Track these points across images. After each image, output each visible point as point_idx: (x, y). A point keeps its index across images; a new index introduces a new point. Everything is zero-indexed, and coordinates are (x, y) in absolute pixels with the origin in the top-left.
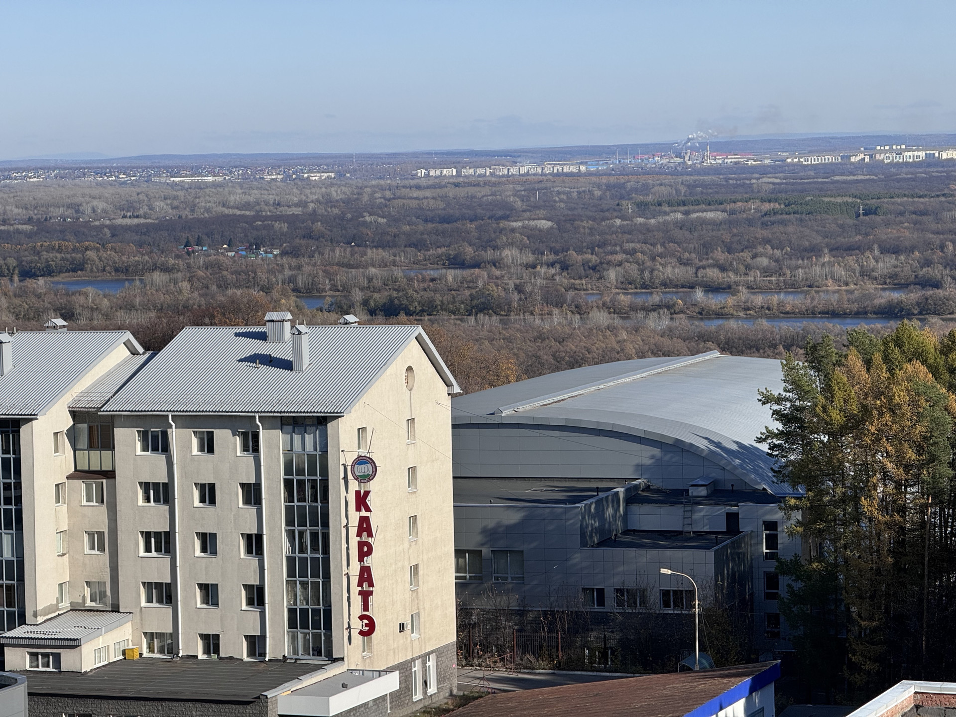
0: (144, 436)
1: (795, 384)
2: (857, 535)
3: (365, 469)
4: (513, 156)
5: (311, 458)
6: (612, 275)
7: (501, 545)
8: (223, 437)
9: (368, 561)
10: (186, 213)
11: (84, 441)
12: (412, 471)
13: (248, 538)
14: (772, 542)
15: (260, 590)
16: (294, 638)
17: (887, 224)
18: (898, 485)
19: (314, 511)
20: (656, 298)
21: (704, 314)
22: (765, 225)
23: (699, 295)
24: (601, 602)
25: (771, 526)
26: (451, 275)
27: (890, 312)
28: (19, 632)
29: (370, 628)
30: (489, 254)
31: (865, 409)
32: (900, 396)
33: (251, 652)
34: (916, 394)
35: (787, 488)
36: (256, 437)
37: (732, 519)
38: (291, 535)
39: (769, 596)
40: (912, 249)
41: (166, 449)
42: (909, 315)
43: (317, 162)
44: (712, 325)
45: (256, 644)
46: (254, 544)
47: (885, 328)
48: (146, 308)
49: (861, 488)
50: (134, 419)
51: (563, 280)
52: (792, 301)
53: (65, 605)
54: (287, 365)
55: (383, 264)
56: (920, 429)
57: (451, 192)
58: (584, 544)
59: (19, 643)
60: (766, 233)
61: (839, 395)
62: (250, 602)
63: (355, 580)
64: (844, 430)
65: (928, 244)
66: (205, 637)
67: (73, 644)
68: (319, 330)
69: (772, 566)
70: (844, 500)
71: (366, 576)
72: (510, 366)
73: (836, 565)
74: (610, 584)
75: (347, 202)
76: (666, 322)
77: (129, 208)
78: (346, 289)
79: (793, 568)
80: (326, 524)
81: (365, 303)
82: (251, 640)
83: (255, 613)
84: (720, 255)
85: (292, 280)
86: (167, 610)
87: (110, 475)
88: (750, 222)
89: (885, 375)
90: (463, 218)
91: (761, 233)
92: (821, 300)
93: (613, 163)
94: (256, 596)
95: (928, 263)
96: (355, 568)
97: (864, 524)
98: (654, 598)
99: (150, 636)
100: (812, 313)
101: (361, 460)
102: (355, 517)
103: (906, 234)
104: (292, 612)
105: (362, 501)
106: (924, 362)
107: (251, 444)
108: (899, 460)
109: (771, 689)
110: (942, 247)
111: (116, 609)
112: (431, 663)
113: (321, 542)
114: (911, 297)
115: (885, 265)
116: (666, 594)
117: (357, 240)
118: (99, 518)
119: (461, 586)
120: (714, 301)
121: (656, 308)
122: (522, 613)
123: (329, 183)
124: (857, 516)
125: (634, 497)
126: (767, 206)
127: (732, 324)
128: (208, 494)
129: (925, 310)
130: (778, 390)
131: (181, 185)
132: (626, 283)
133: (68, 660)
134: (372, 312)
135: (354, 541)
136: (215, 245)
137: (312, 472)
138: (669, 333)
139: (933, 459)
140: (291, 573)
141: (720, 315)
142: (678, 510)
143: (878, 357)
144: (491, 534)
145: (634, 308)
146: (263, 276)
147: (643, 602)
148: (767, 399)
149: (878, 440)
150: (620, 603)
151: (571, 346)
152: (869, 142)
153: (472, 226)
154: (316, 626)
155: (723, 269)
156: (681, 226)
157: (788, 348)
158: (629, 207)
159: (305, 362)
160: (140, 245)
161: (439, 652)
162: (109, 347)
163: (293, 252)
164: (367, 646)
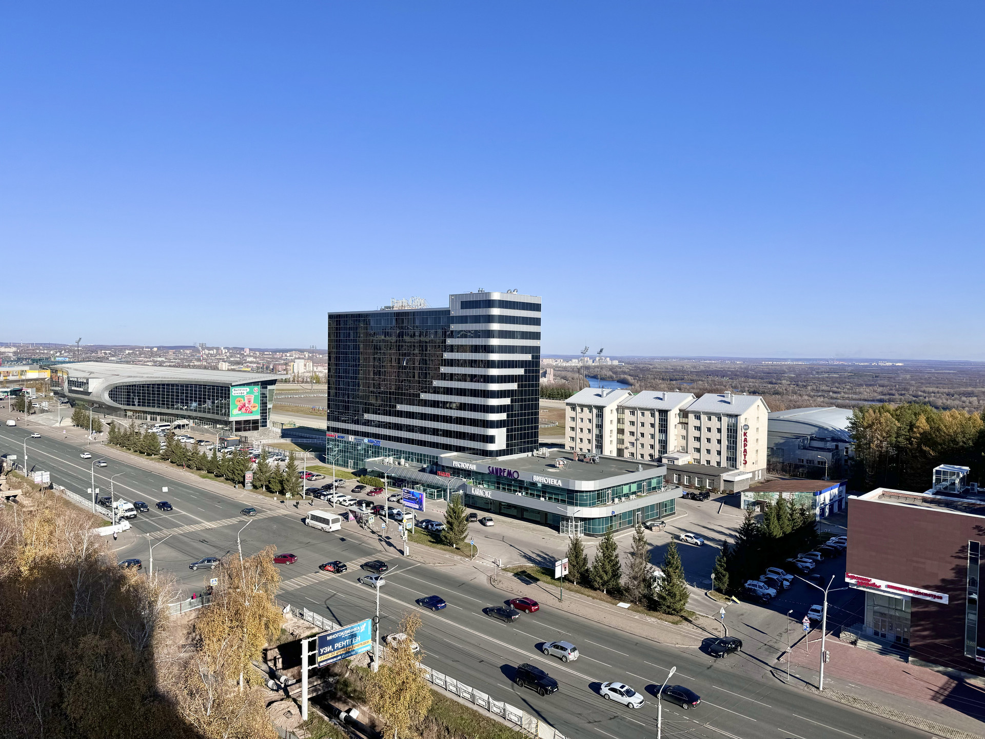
0: (695, 416)
1: (856, 416)
2: (870, 452)
3: (746, 427)
4: (785, 360)
5: (734, 424)
6: (809, 388)
7: (779, 447)
8: (713, 417)
9: (746, 448)
10: (707, 369)
11: (682, 416)
12: (758, 429)
13: (718, 440)
14: (847, 452)
15: (720, 452)
16: (728, 463)
17: (881, 380)
18: (881, 441)
19: (734, 436)
20: (820, 394)
21: (832, 398)
22: (849, 378)
23: (831, 393)
24: (803, 462)
25: (847, 448)
26: (769, 386)
27: (881, 401)
28: (665, 455)
29: (746, 463)
30: (779, 381)
31: (873, 423)
32: (882, 420)
33: (718, 465)
34: (887, 420)
35: (852, 440)
36: (721, 418)
37: (837, 446)
38: (728, 440)
39: (845, 465)
40: (887, 386)
41: (700, 419)
42: (886, 401)
43: (738, 359)
44: (834, 401)
45: (719, 463)
46: (719, 441)
47: (879, 404)
48: (697, 389)
49: (871, 441)
50: (693, 412)
51: (797, 388)
52: (854, 396)
53: (676, 451)
54: (729, 403)
55: (753, 382)
56: (887, 428)
57: (770, 367)
58: (799, 449)
59: (665, 458)
60: (849, 380)
61: (866, 419)
62: (718, 454)
63: (743, 452)
64: (867, 427)
65: (892, 385)
66: (707, 461)
67: (677, 459)
68: (737, 396)
69: (847, 458)
70: (866, 444)
71: (745, 451)
72: (783, 406)
73: (863, 459)
74: (805, 459)
75: (745, 368)
76: (822, 399)
77: (695, 367)
78: (744, 387)
79: (852, 459)
80: (736, 439)
81: (748, 390)
83: (719, 457)
84: (837, 385)
85: (731, 385)
86: (699, 454)
87: (687, 424)
88: (845, 378)
89: (879, 415)
90: (773, 373)
91: (848, 380)
92: (862, 397)
93: (811, 362)
95: (891, 390)
96: (743, 449)
97: (871, 450)
98: (816, 462)
99: (695, 459)
100: (860, 400)
101: (745, 425)
102: (743, 438)
103: (886, 382)
104: (727, 457)
105: (745, 434)
106: (889, 413)
108: (881, 435)
109: (845, 486)
110: (895, 386)
111: (687, 453)
112: (760, 472)
113: (735, 443)
114: (887, 397)
115: (880, 389)
116: (819, 462)
117: (747, 377)
118: (684, 433)
119: (768, 456)
120: (835, 395)
121: (820, 396)
122: (783, 463)
123: (741, 364)
124: (870, 448)
125: (812, 439)
126: (849, 374)
127: (839, 401)
128: (709, 430)
129: (890, 401)
130: (851, 416)
131: (707, 363)
132: (813, 390)
133: (676, 462)
134: (750, 393)
135: (743, 443)
136: (714, 376)
137: (734, 427)
138: (823, 402)
139: (890, 436)
140: (728, 449)
141: (836, 399)
142: (823, 443)
143: (877, 411)
144: (776, 444)
145: (814, 396)
146: (724, 384)
147: (813, 463)
148: (848, 419)
149: (876, 430)
150: (807, 463)
151: (798, 403)
152: (877, 361)
153: (775, 375)
154: (733, 461)
155: (837, 388)
156: (827, 377)
157: (853, 407)
158: (814, 373)
159: (733, 403)
160: (696, 375)
161: (762, 470)
162: (688, 396)
163: (732, 379)
164: (745, 467)
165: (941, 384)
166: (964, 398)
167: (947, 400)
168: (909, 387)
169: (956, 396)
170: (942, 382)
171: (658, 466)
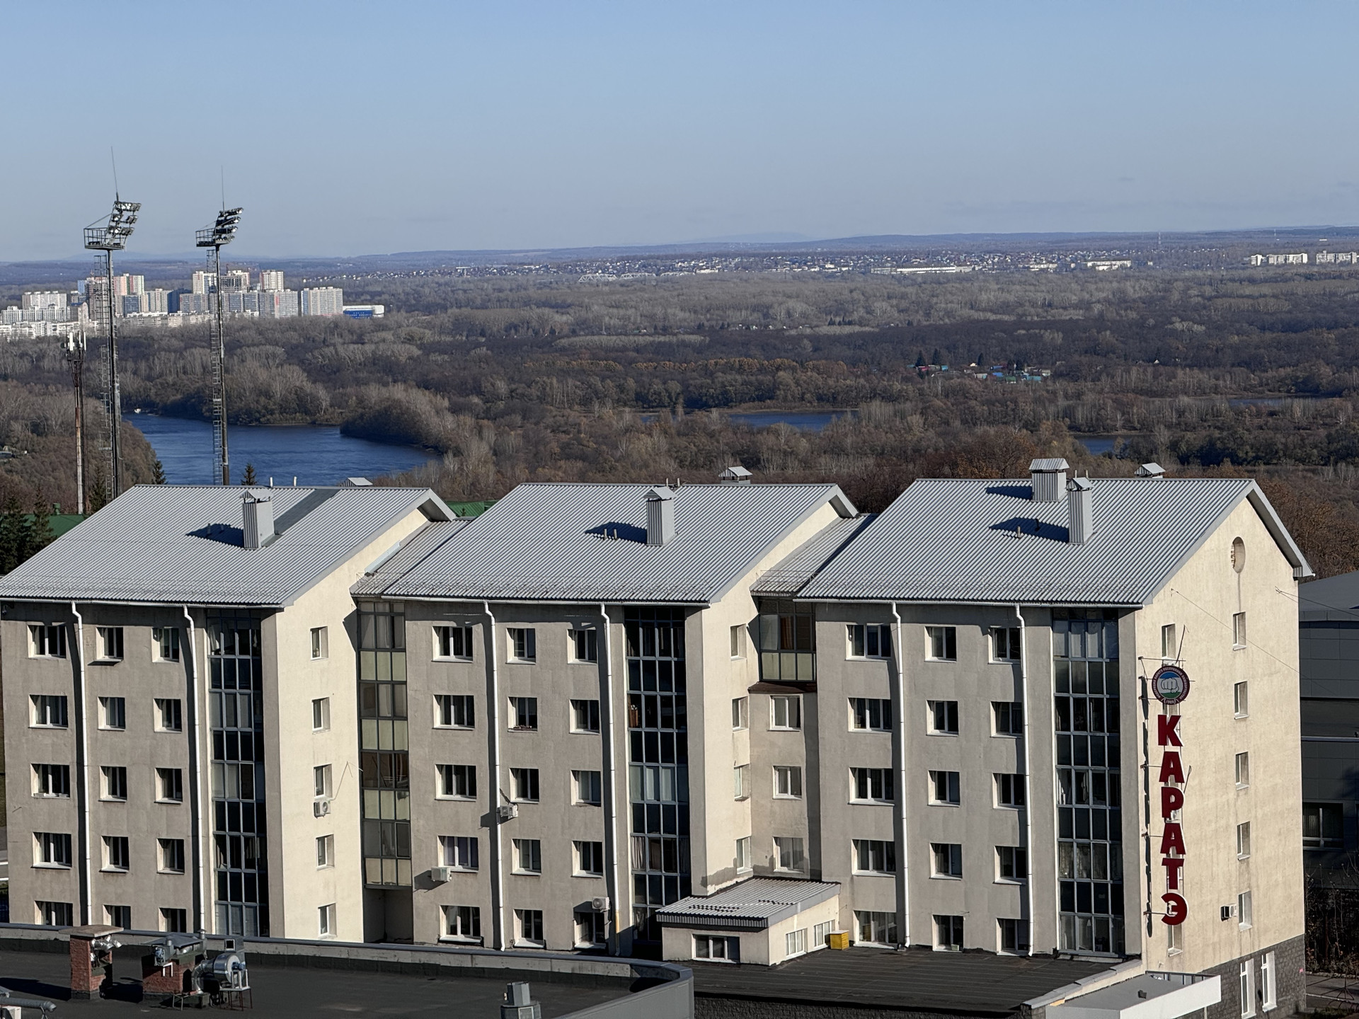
0: (857, 633)
3: (1173, 684)
5: (1095, 667)
8: (967, 635)
9: (1176, 817)
10: (918, 318)
11: (773, 639)
12: (1241, 688)
13: (1004, 780)
15: (1022, 853)
16: (1068, 926)
19: (1098, 744)
26: (1299, 407)
28: (681, 906)
29: (1178, 913)
30: (1355, 377)
33: (1008, 943)
36: (1015, 636)
38: (1065, 777)
41: (888, 652)
43: (1106, 245)
45: (1015, 931)
46: (1013, 788)
48: (860, 452)
50: (843, 609)
53: (746, 869)
54: (1061, 535)
55: (1200, 391)
57: (1301, 288)
59: (682, 922)
62: (1006, 872)
63: (1157, 844)
66: (943, 921)
67: (758, 926)
68: (1106, 486)
71: (1173, 837)
75: (1149, 302)
77: (838, 310)
78: (1146, 427)
80: (1115, 761)
81: (1174, 446)
82: (1007, 925)
83: (1013, 888)
85: (1068, 413)
86: (889, 881)
87: (809, 687)
90: (1318, 324)
94: (1015, 862)
96: (1158, 827)
99: (865, 917)
101: (1168, 672)
102: (1157, 754)
104: (1066, 887)
105: (1167, 730)
107: (1009, 647)
111: (816, 877)
112: (1268, 966)
113: (1109, 788)
117: (1162, 357)
118: (792, 747)
119: (1312, 856)
123: (1123, 275)
128: (948, 716)
131: (912, 279)
133: (749, 948)
134: (1184, 460)
135: (1156, 787)
136: (959, 364)
137: (1096, 688)
140: (1065, 831)
146: (1027, 408)
153: (1331, 336)
154: (1101, 907)
159: (1087, 530)
160: (853, 363)
161: (1280, 950)
162: (809, 507)
163: (1070, 374)
164: (1175, 939)
171: (638, 985)
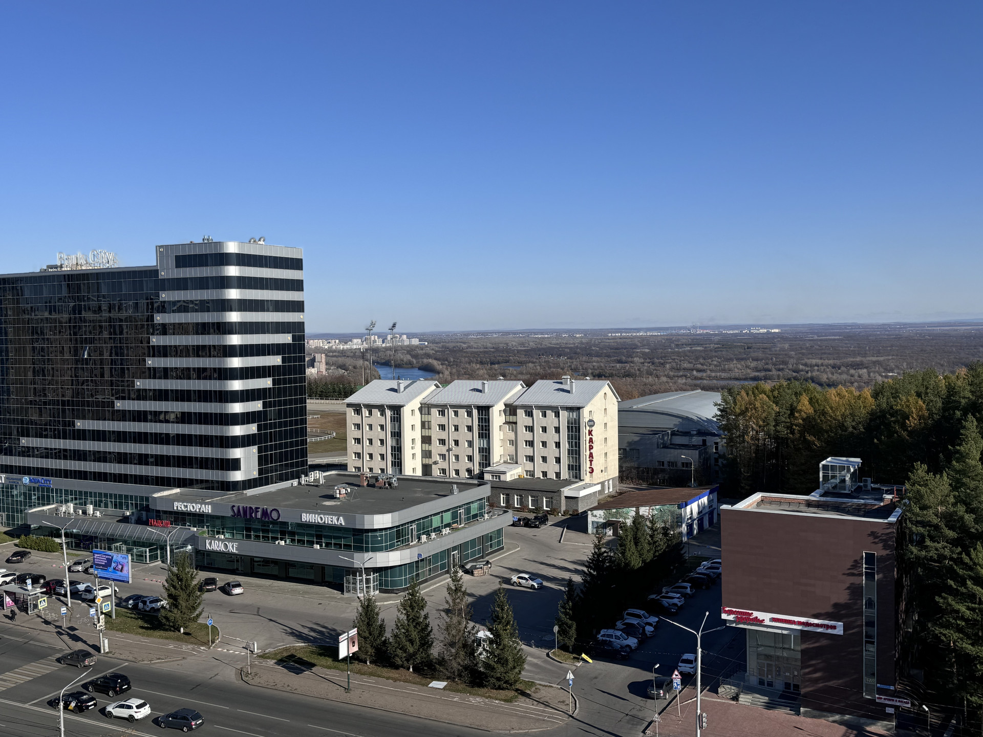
0: (526, 412)
1: (724, 400)
2: (744, 447)
3: (591, 423)
4: (638, 330)
5: (575, 419)
6: (668, 366)
7: (633, 447)
8: (549, 412)
9: (592, 451)
10: (539, 346)
11: (508, 413)
12: (606, 424)
13: (556, 443)
14: (717, 448)
15: (559, 458)
16: (569, 473)
17: (754, 352)
18: (757, 432)
19: (576, 435)
20: (681, 373)
21: (696, 378)
22: (716, 351)
23: (695, 373)
24: (663, 465)
25: (716, 443)
26: (618, 365)
27: (755, 379)
28: (488, 469)
29: (592, 471)
30: (630, 359)
31: (747, 409)
32: (758, 404)
33: (557, 477)
34: (763, 404)
35: (721, 432)
36: (559, 413)
37: (704, 441)
38: (569, 442)
39: (715, 465)
40: (761, 360)
41: (532, 416)
42: (761, 380)
43: (578, 331)
44: (698, 382)
45: (558, 475)
46: (558, 445)
47: (753, 384)
48: (527, 374)
49: (745, 432)
50: (522, 407)
51: (652, 367)
52: (723, 375)
53: (502, 461)
54: (568, 392)
55: (598, 362)
56: (764, 415)
57: (619, 341)
58: (658, 447)
59: (488, 472)
60: (716, 354)
61: (738, 404)
62: (556, 462)
63: (588, 457)
64: (740, 415)
65: (767, 358)
66: (543, 472)
67: (504, 473)
68: (578, 382)
69: (717, 456)
70: (739, 436)
71: (591, 455)
72: (636, 393)
73: (737, 456)
74: (666, 460)
75: (587, 343)
76: (684, 381)
77: (522, 344)
78: (586, 369)
79: (723, 456)
80: (579, 439)
81: (592, 373)
82: (556, 473)
83: (558, 465)
84: (701, 361)
85: (570, 366)
86: (532, 464)
87: (516, 423)
88: (711, 351)
89: (753, 398)
90: (622, 348)
91: (714, 354)
92: (733, 375)
93: (668, 332)
94: (558, 460)
95: (767, 364)
96: (588, 453)
97: (746, 444)
98: (680, 465)
99: (527, 471)
100: (730, 379)
101: (590, 421)
102: (588, 438)
103: (760, 355)
104: (569, 465)
105: (590, 433)
106: (765, 394)
107: (557, 415)
108: (757, 424)
109: (716, 494)
110: (772, 359)
111: (517, 463)
112: (611, 482)
113: (578, 445)
114: (762, 374)
115: (753, 364)
116: (683, 463)
117: (590, 355)
118: (512, 436)
119: (620, 459)
120: (699, 375)
121: (681, 376)
122: (638, 468)
123: (581, 338)
124: (744, 441)
125: (673, 434)
126: (716, 346)
127: (705, 381)
128: (544, 429)
129: (766, 378)
130: (719, 402)
131: (538, 338)
132: (672, 369)
133: (503, 478)
134: (594, 376)
135: (588, 445)
136: (548, 356)
137: (575, 424)
138: (685, 384)
139: (768, 424)
140: (569, 454)
141: (701, 379)
142: (687, 438)
143: (750, 392)
144: (630, 444)
145: (674, 376)
146: (562, 365)
147: (676, 466)
148: (716, 405)
149: (750, 418)
150: (669, 466)
151: (655, 387)
152: (749, 327)
153: (625, 351)
154: (576, 470)
155: (702, 365)
156: (689, 351)
157: (722, 389)
158: (673, 345)
159: (574, 391)
160: (525, 355)
161: (613, 479)
162: (516, 385)
163: (571, 358)
164: (591, 476)
165: (825, 353)
166: (852, 371)
167: (833, 374)
168: (787, 359)
169: (843, 368)
170: (827, 351)
171: (479, 485)
